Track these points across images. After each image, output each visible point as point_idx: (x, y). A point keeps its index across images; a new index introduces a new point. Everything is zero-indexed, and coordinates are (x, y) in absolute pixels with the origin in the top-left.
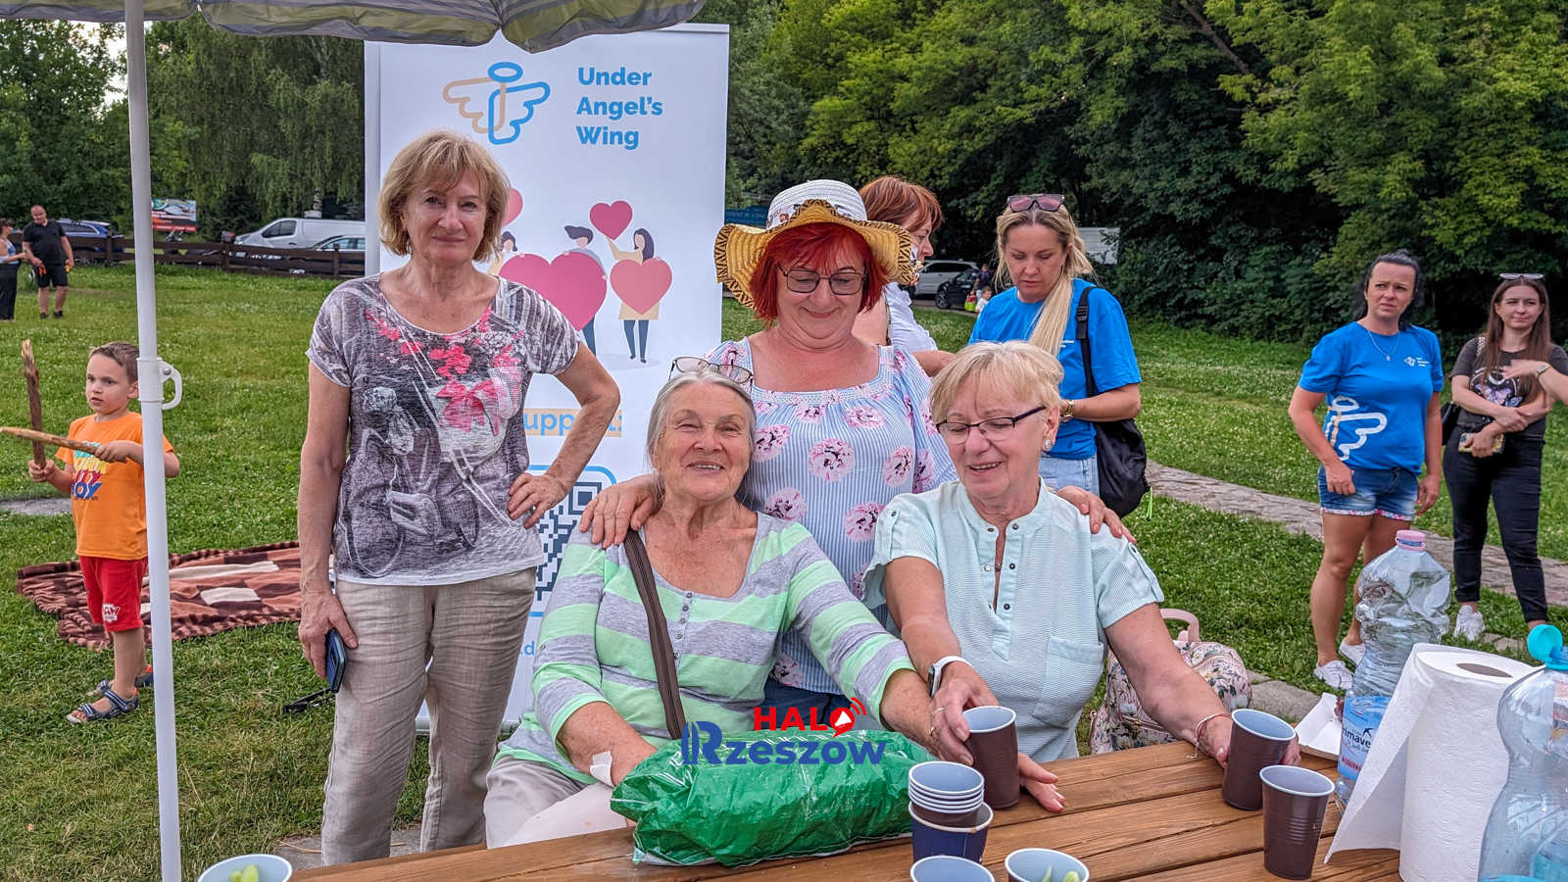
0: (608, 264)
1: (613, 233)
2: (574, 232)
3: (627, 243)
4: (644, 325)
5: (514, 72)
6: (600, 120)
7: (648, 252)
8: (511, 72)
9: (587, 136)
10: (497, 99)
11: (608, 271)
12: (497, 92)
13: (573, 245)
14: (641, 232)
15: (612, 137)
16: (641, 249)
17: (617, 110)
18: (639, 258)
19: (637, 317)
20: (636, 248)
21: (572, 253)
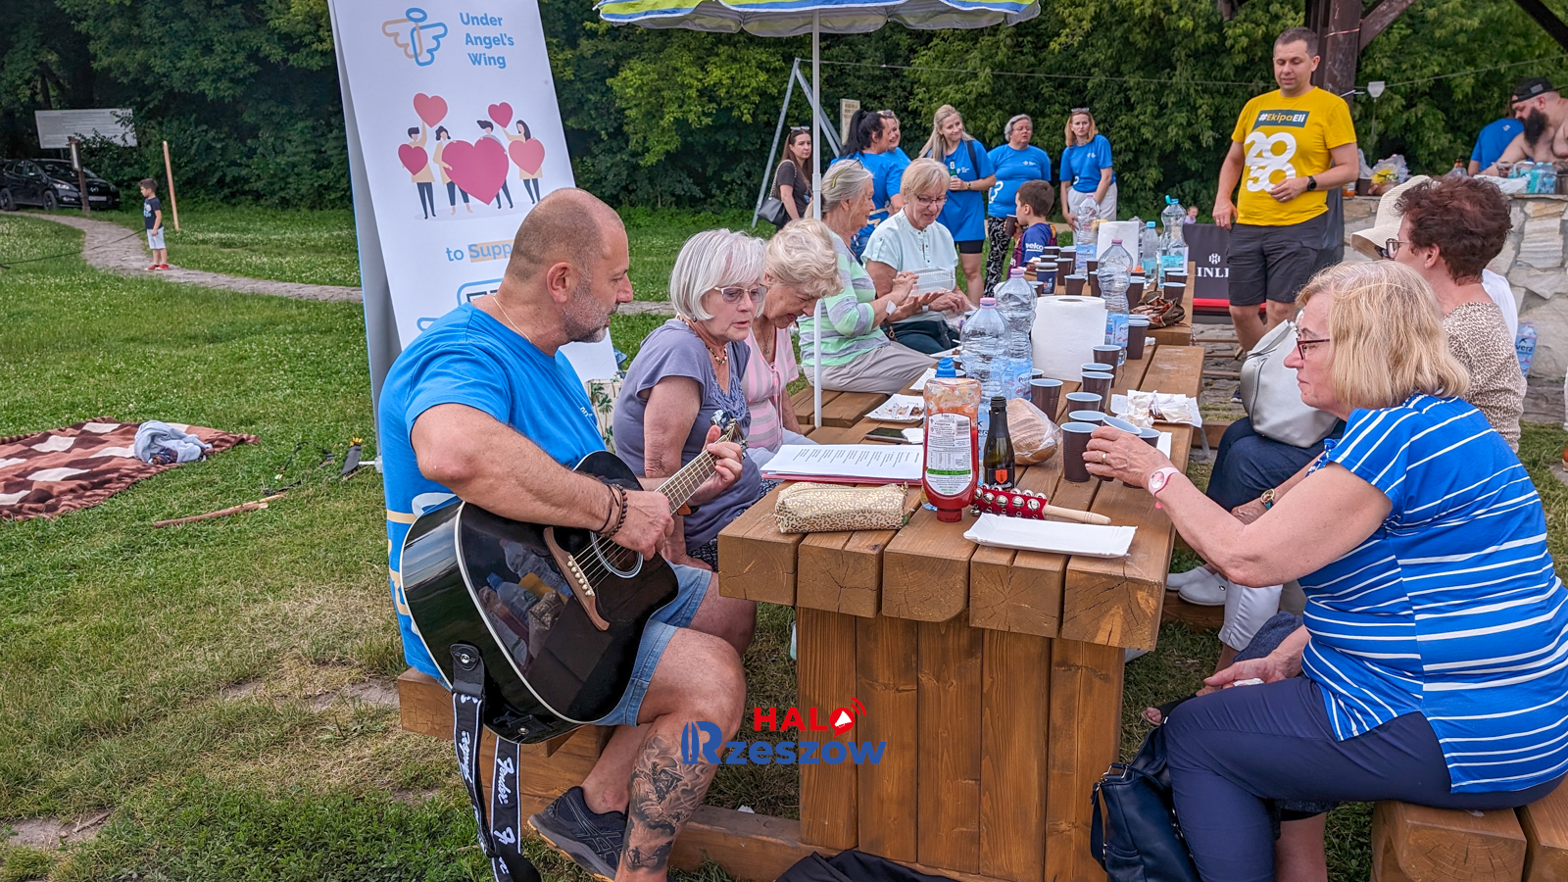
0: (506, 144)
1: (504, 124)
2: (484, 125)
3: (513, 128)
4: (535, 181)
5: (421, 16)
6: (480, 49)
7: (527, 135)
8: (420, 15)
9: (476, 59)
10: (415, 33)
11: (507, 148)
12: (414, 30)
13: (484, 133)
14: (520, 122)
15: (490, 60)
16: (523, 133)
17: (489, 42)
18: (523, 139)
19: (530, 177)
20: (520, 133)
21: (485, 138)
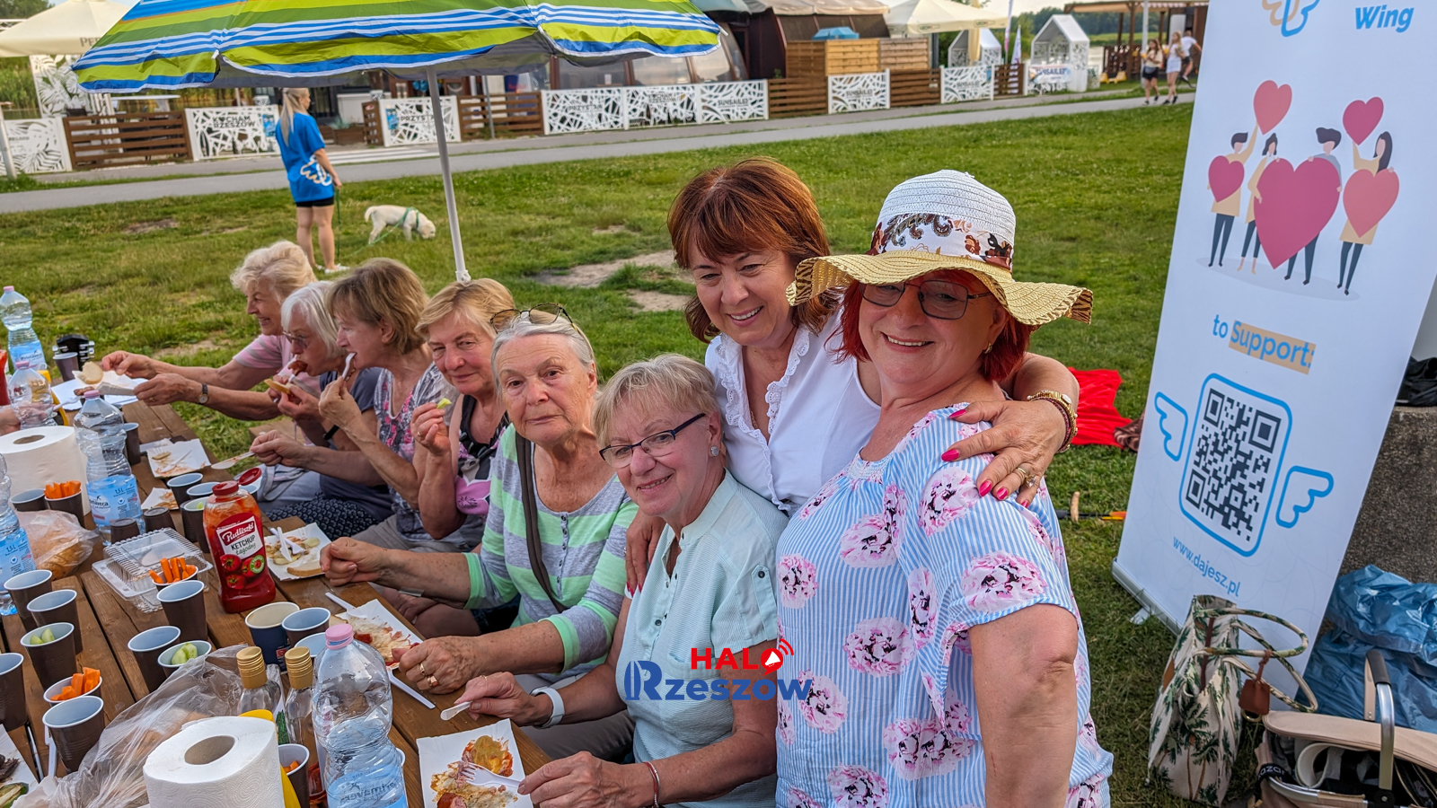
4: (1357, 250)
7: (1384, 162)
9: (1364, 19)
11: (1344, 181)
14: (1385, 137)
16: (1379, 157)
18: (1373, 168)
19: (1355, 239)
20: (1376, 155)
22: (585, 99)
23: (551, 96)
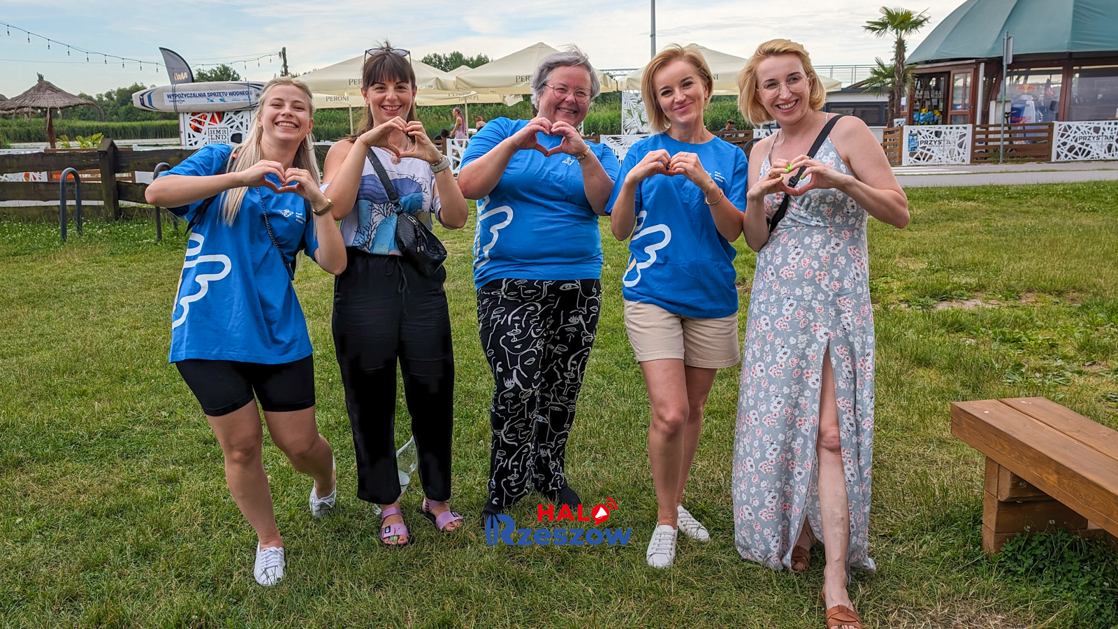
22: (1097, 130)
23: (1063, 127)
